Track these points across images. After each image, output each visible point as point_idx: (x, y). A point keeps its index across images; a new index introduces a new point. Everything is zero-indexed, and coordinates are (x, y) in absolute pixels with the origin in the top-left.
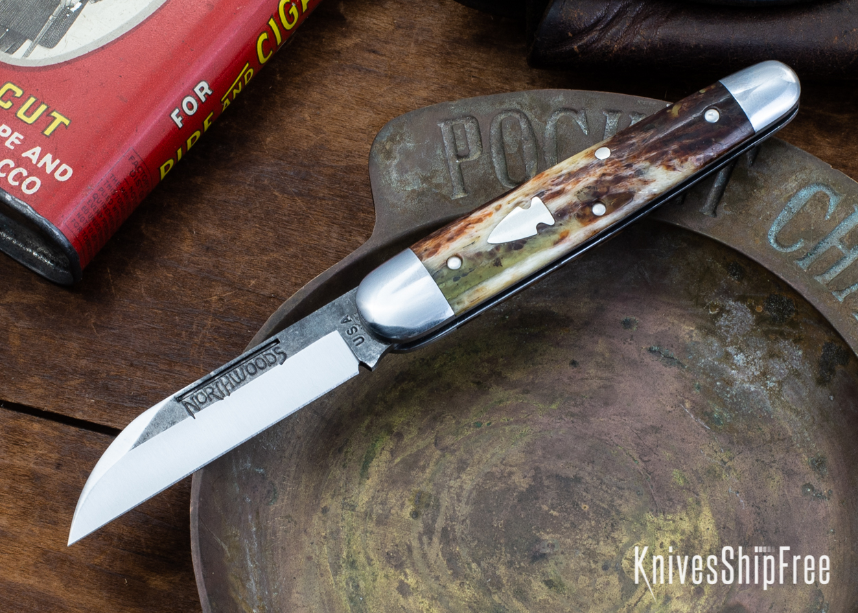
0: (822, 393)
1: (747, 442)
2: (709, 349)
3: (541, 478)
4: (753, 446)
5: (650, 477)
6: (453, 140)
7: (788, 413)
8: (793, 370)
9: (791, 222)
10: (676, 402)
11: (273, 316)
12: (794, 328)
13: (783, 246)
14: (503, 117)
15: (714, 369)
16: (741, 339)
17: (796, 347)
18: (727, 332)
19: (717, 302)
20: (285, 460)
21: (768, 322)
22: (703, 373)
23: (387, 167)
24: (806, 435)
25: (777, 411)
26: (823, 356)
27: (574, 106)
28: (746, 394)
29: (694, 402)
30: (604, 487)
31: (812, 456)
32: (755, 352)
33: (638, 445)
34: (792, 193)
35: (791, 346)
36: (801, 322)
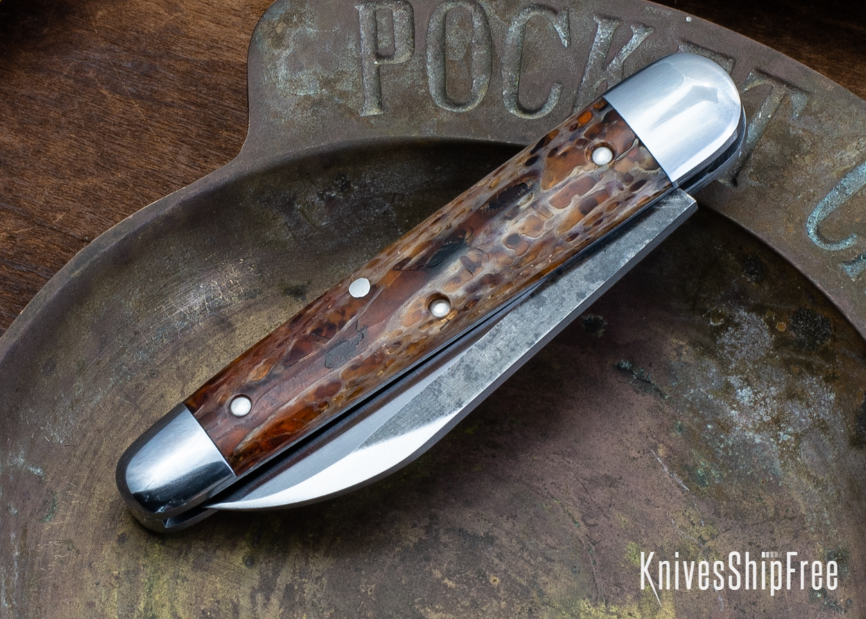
0: (854, 458)
1: (740, 515)
2: (703, 376)
3: (437, 531)
4: (749, 522)
5: (594, 548)
6: (373, 32)
7: (804, 480)
8: (819, 420)
9: (843, 207)
10: (645, 445)
11: (83, 252)
12: (828, 360)
13: (826, 241)
14: (450, 6)
15: (706, 405)
16: (751, 366)
17: (827, 387)
18: (732, 354)
19: (723, 309)
20: (75, 460)
21: (791, 346)
22: (690, 409)
23: (274, 58)
24: (826, 515)
25: (788, 477)
26: (862, 406)
27: (554, 6)
28: (747, 446)
29: (671, 448)
30: (526, 554)
31: (830, 547)
32: (768, 388)
33: (582, 500)
34: (849, 166)
35: (821, 385)
36: (838, 353)
